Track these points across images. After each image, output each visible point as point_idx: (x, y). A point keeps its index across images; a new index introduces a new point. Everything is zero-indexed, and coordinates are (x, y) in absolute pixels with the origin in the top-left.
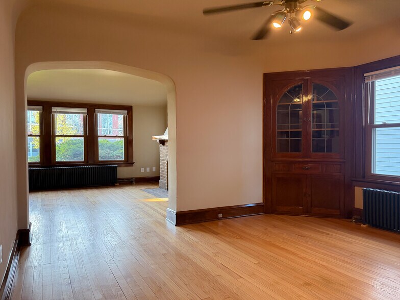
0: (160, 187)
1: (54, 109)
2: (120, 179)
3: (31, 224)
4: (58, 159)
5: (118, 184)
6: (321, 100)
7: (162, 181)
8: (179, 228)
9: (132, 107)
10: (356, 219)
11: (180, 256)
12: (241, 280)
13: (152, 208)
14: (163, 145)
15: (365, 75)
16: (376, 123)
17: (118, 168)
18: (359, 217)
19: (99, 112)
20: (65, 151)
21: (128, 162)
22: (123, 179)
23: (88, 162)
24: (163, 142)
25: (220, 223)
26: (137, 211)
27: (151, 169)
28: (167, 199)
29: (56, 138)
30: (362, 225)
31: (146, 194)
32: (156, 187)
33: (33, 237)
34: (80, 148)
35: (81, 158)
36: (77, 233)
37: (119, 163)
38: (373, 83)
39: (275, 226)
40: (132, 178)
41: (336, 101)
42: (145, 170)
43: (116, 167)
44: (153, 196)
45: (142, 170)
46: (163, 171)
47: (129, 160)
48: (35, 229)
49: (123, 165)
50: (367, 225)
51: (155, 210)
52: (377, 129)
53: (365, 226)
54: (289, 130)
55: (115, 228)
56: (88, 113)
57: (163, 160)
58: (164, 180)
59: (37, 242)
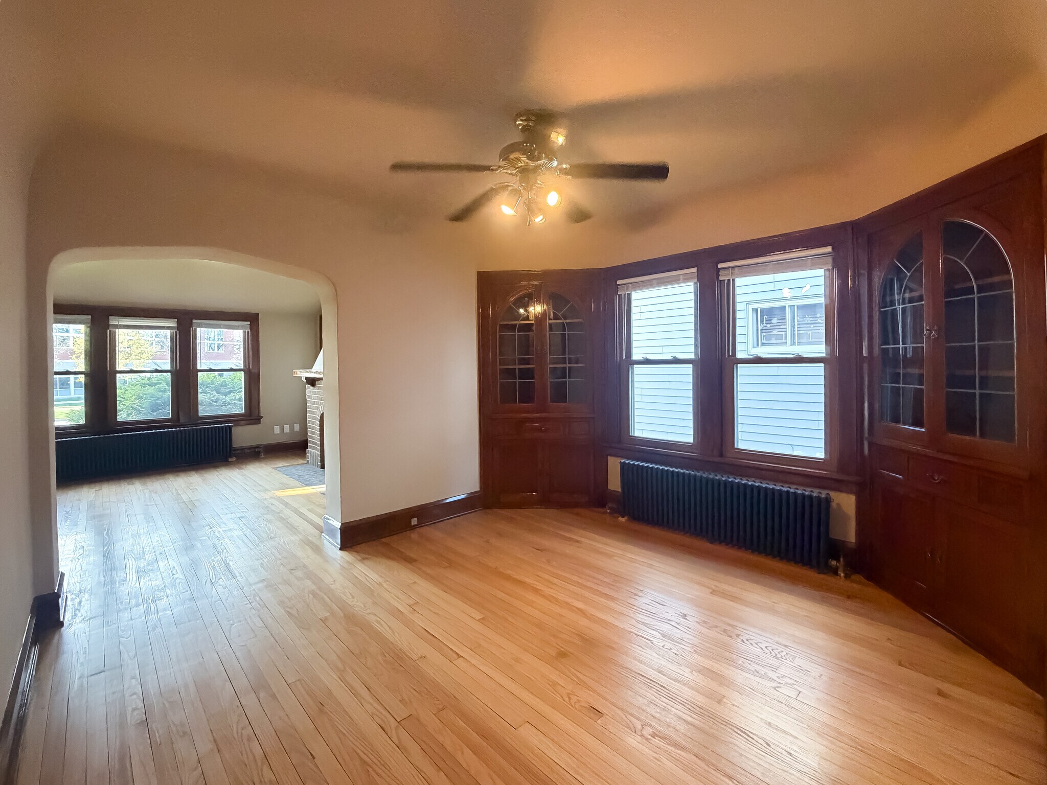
0: (308, 462)
1: (114, 321)
2: (236, 450)
3: (63, 575)
4: (122, 416)
5: (234, 459)
6: (560, 319)
7: (313, 451)
8: (344, 554)
9: (257, 315)
10: (610, 508)
11: (352, 620)
12: (459, 662)
13: (296, 511)
14: (313, 385)
15: (619, 282)
16: (635, 357)
17: (233, 429)
18: (614, 506)
19: (200, 326)
20: (135, 399)
21: (251, 416)
22: (243, 449)
23: (179, 420)
24: (312, 382)
25: (414, 535)
26: (269, 521)
27: (292, 428)
28: (322, 488)
29: (118, 375)
30: (620, 519)
31: (285, 479)
32: (301, 461)
33: (69, 603)
34: (165, 391)
35: (166, 412)
36: (158, 583)
37: (235, 419)
38: (629, 295)
39: (500, 535)
40: (258, 447)
41: (581, 320)
42: (282, 429)
43: (230, 428)
44: (297, 483)
45: (277, 430)
46: (313, 433)
47: (252, 415)
48: (72, 581)
49: (243, 422)
50: (626, 518)
51: (301, 515)
52: (635, 366)
53: (623, 520)
54: (517, 367)
55: (231, 563)
56: (178, 328)
57: (313, 413)
58: (315, 449)
59: (76, 615)
